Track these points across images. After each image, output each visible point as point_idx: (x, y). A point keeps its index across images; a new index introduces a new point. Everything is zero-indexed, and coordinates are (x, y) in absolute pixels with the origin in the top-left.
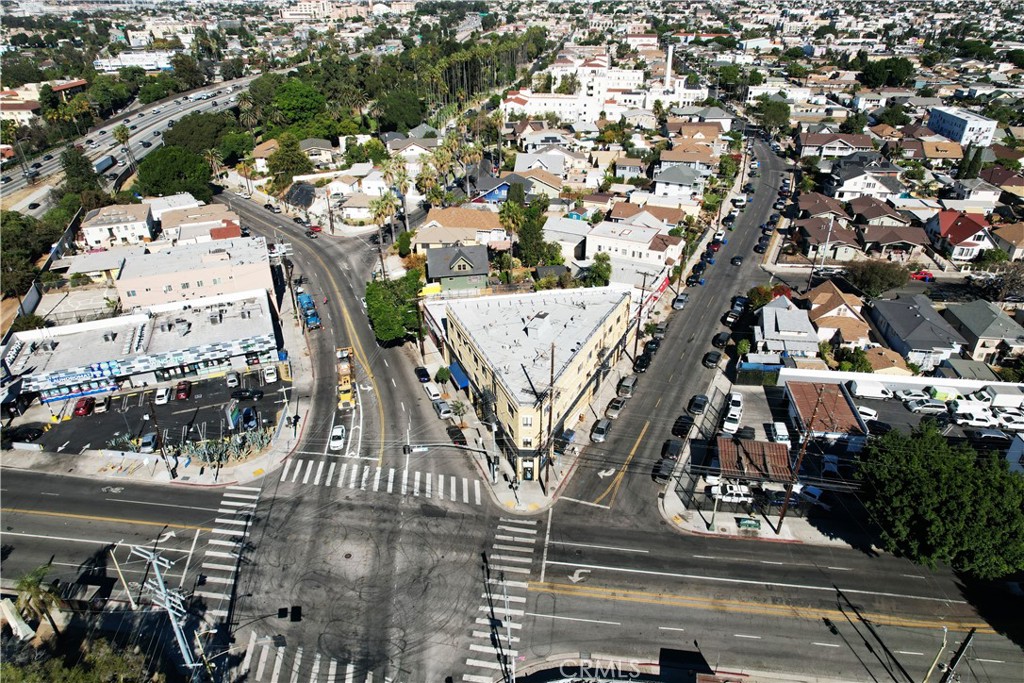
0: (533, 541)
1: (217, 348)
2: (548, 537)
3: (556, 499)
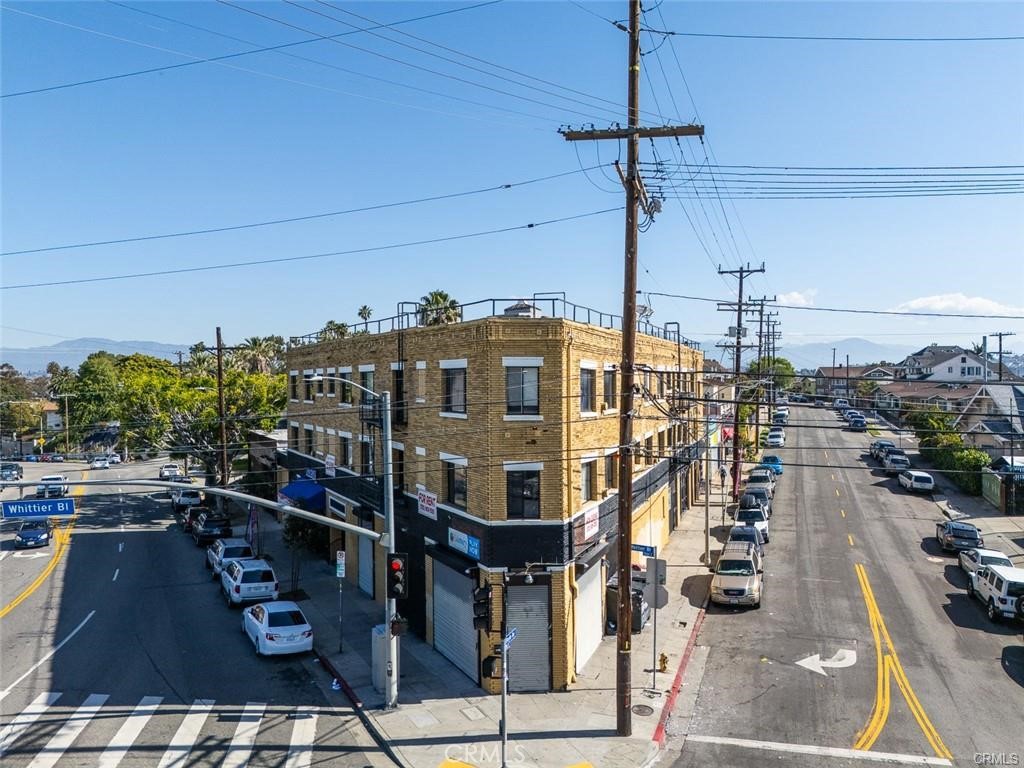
3: (676, 745)
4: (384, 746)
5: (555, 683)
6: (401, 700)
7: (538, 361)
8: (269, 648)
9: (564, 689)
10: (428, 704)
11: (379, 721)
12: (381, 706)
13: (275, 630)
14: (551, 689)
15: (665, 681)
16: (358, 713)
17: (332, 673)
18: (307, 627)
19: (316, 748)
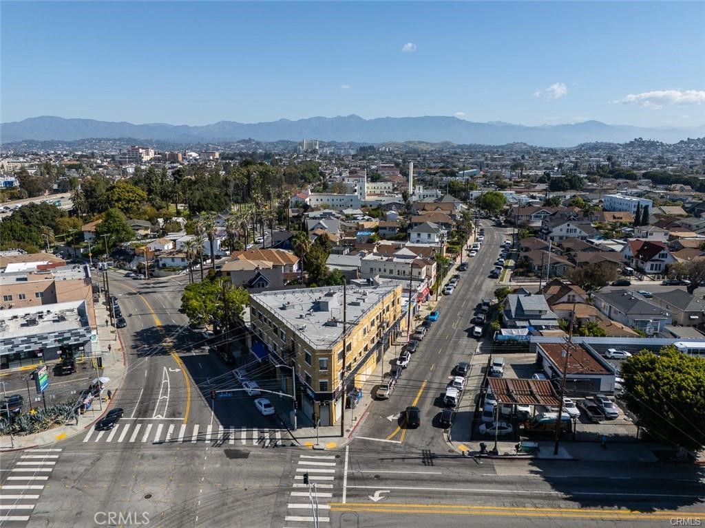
0: (333, 471)
1: (33, 340)
2: (346, 467)
3: (352, 439)
4: (295, 439)
5: (331, 424)
6: (297, 428)
7: (327, 359)
8: (265, 413)
9: (332, 425)
10: (303, 429)
11: (293, 433)
12: (293, 429)
13: (266, 409)
14: (330, 425)
15: (355, 423)
16: (288, 431)
17: (281, 420)
18: (273, 408)
19: (282, 439)
